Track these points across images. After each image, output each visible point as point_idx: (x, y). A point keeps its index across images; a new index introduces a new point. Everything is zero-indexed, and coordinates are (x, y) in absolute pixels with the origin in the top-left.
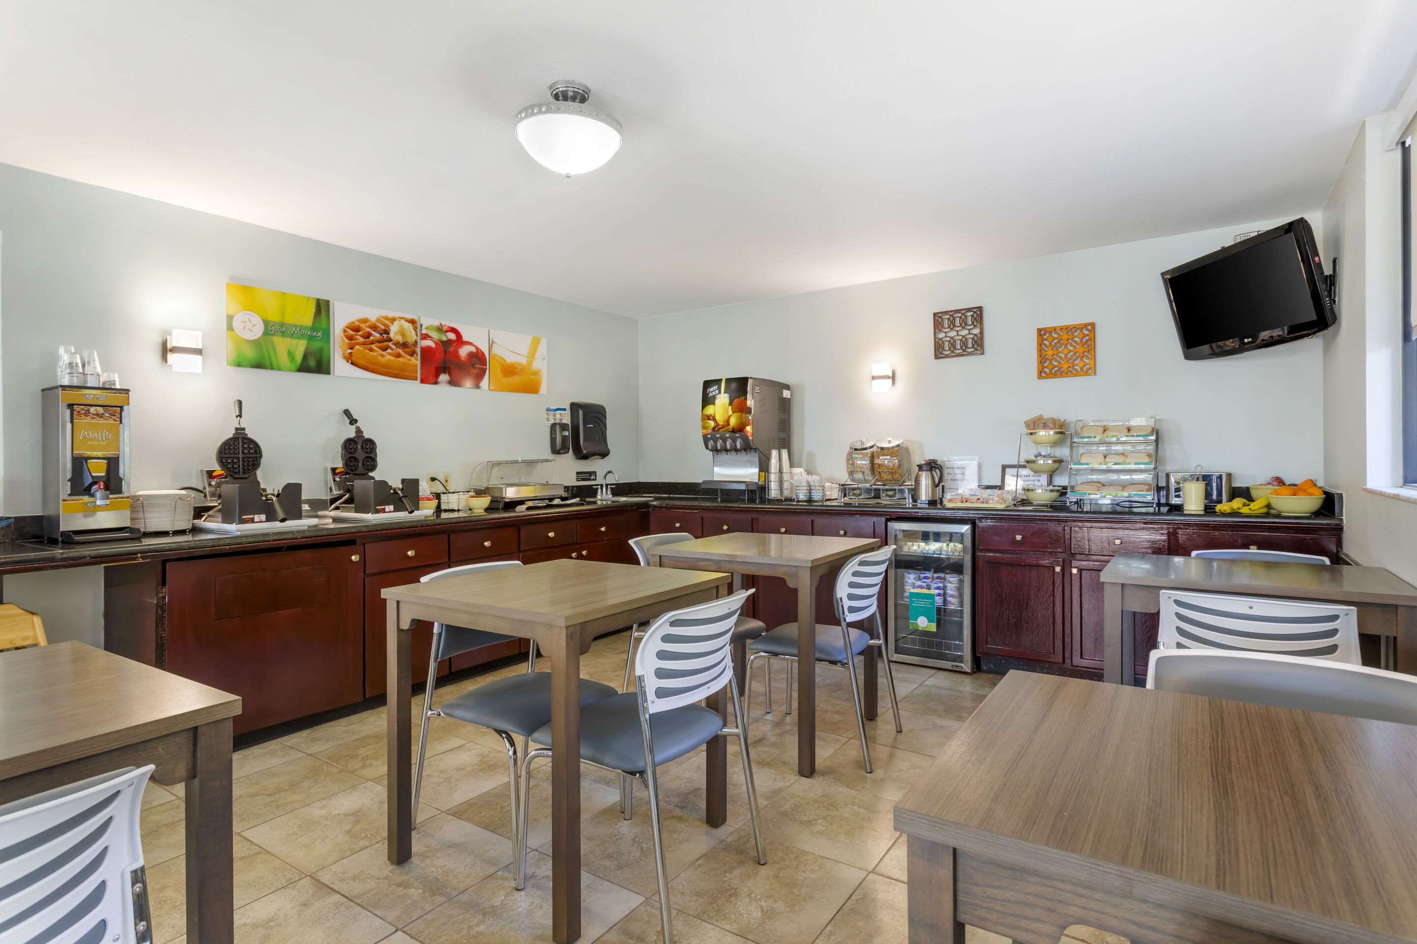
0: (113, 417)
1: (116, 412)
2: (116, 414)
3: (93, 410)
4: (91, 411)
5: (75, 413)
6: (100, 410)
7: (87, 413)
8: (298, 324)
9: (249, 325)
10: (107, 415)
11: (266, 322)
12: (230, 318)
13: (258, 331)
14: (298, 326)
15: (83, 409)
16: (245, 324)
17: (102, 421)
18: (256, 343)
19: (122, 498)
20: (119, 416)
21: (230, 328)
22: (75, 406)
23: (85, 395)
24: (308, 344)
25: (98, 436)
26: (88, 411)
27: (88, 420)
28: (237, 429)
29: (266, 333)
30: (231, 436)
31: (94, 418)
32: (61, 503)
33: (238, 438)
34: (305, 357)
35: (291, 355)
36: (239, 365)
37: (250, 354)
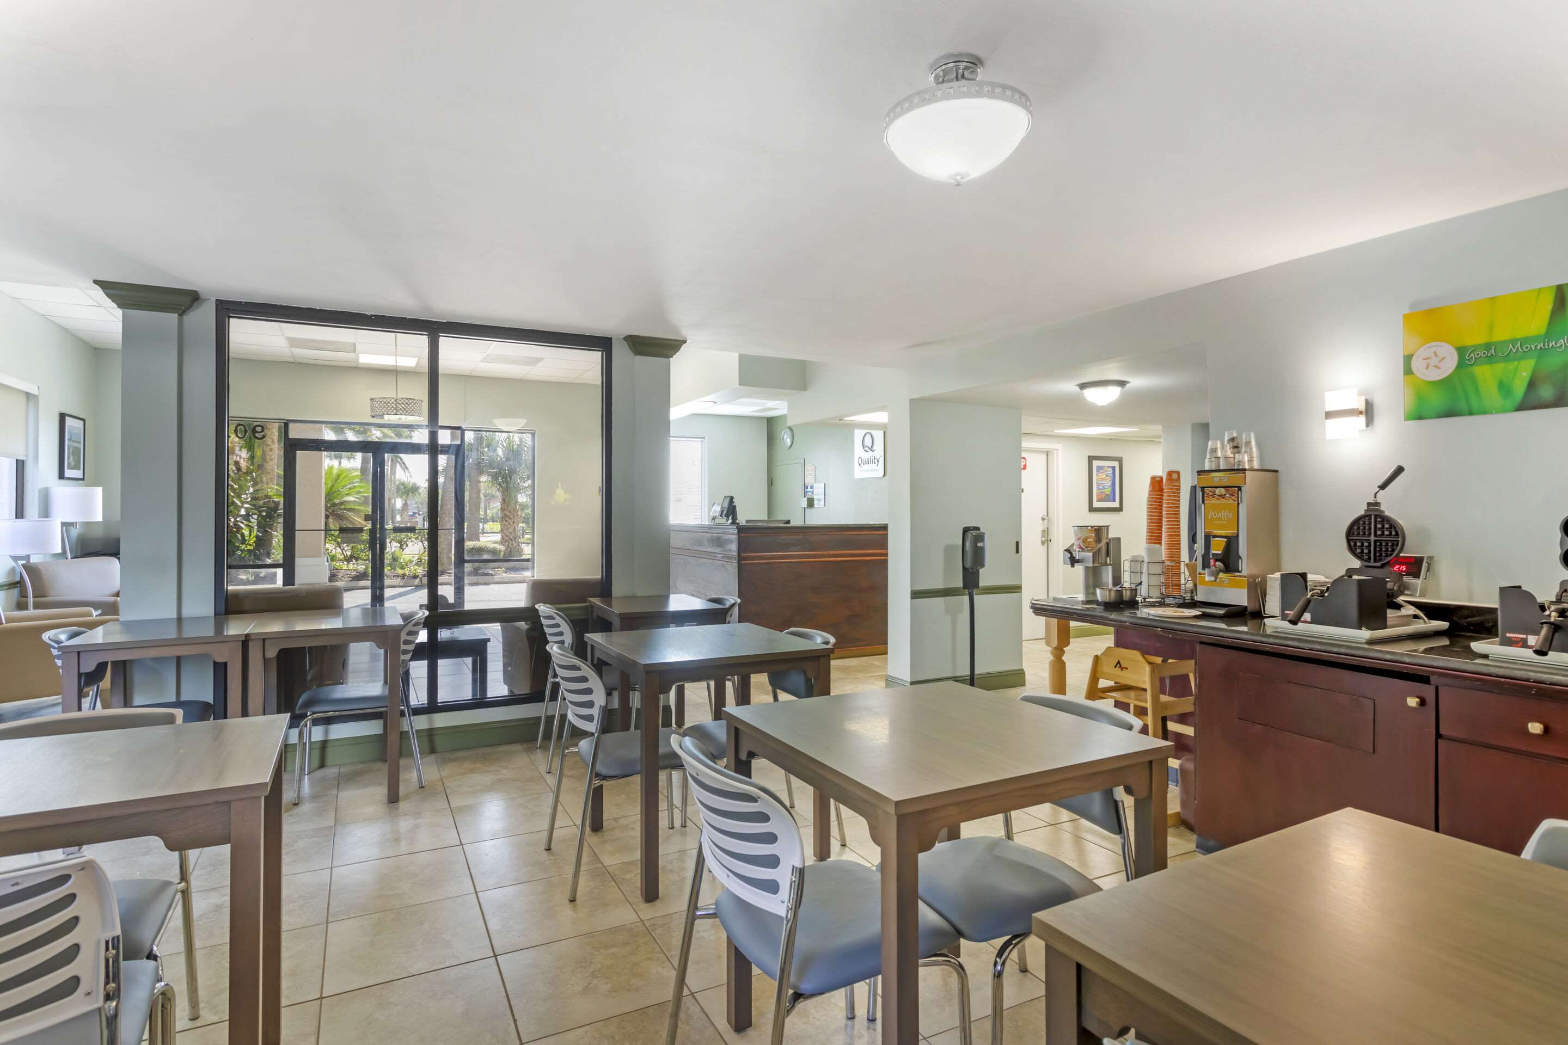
0: (1232, 497)
1: (1235, 492)
2: (1234, 494)
3: (1218, 491)
4: (1216, 493)
5: (1206, 495)
6: (1223, 491)
7: (1214, 495)
8: (1518, 337)
9: (1434, 361)
10: (1228, 495)
11: (1461, 351)
12: (1408, 359)
13: (1450, 363)
14: (1518, 340)
15: (1210, 491)
16: (1428, 361)
17: (1223, 501)
18: (1446, 383)
19: (1240, 576)
20: (1236, 496)
21: (1408, 371)
22: (1206, 489)
23: (1213, 478)
24: (1536, 364)
25: (1222, 515)
26: (1214, 492)
27: (1214, 501)
28: (1369, 504)
29: (1461, 365)
30: (1362, 513)
31: (1219, 499)
32: (1198, 575)
33: (1371, 515)
34: (1532, 385)
35: (1505, 389)
36: (1420, 418)
37: (1437, 400)
